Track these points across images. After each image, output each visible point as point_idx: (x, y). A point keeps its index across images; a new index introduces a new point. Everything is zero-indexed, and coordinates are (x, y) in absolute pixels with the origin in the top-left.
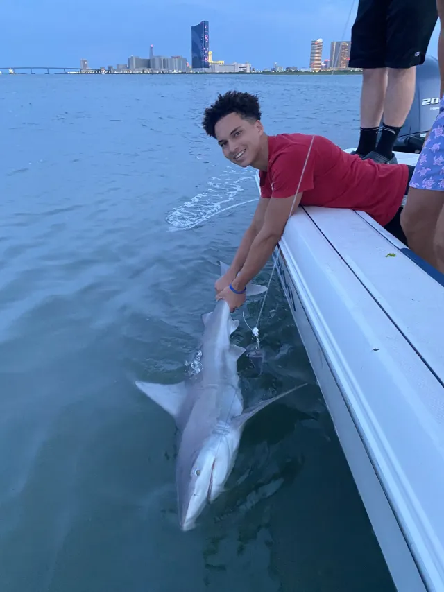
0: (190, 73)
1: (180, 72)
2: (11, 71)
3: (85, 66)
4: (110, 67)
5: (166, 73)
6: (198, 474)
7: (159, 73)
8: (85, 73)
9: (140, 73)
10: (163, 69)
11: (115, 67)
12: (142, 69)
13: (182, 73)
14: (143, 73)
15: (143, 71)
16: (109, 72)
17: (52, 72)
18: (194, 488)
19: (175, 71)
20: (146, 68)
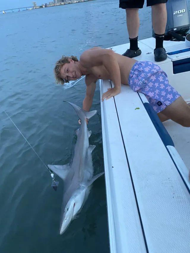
0: (82, 2)
1: (77, 2)
2: (3, 12)
3: (35, 5)
4: (46, 4)
5: (71, 3)
6: (68, 210)
7: (68, 4)
8: (36, 8)
9: (60, 5)
10: (69, 2)
11: (48, 4)
12: (60, 3)
13: (78, 2)
14: (61, 5)
15: (61, 4)
16: (46, 6)
17: (21, 10)
18: (65, 217)
19: (75, 2)
20: (62, 2)
